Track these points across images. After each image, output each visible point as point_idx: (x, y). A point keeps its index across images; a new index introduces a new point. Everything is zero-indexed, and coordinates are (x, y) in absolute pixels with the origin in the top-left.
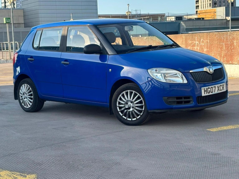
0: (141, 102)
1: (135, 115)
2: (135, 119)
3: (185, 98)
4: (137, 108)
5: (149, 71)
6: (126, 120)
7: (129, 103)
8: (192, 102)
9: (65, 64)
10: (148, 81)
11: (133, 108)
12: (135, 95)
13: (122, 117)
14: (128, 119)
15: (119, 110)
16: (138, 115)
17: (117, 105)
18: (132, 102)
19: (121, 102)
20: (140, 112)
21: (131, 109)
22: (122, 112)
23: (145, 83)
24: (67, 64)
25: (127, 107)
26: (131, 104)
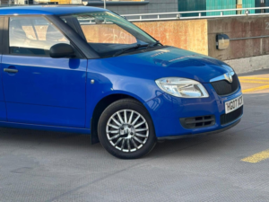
0: (143, 126)
1: (135, 145)
2: (135, 150)
3: (206, 118)
4: (138, 134)
5: (157, 82)
6: (121, 151)
7: (126, 128)
8: (213, 123)
9: (9, 72)
10: (157, 97)
11: (132, 134)
12: (135, 116)
13: (114, 147)
14: (124, 150)
15: (109, 138)
16: (139, 144)
17: (107, 131)
18: (130, 126)
19: (114, 127)
20: (143, 139)
21: (129, 137)
22: (114, 141)
23: (153, 99)
24: (14, 72)
25: (122, 134)
26: (130, 129)
